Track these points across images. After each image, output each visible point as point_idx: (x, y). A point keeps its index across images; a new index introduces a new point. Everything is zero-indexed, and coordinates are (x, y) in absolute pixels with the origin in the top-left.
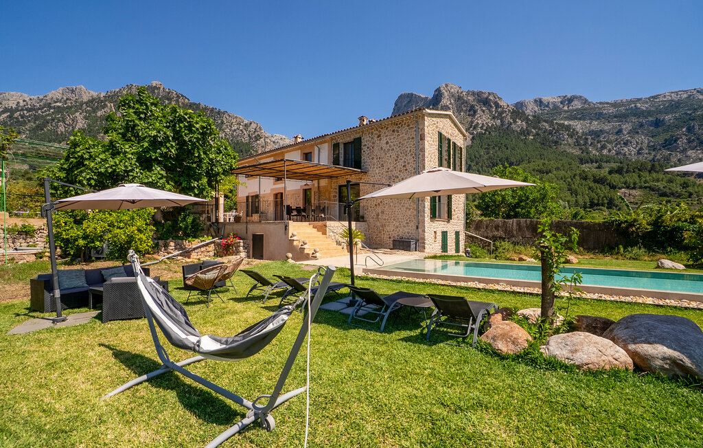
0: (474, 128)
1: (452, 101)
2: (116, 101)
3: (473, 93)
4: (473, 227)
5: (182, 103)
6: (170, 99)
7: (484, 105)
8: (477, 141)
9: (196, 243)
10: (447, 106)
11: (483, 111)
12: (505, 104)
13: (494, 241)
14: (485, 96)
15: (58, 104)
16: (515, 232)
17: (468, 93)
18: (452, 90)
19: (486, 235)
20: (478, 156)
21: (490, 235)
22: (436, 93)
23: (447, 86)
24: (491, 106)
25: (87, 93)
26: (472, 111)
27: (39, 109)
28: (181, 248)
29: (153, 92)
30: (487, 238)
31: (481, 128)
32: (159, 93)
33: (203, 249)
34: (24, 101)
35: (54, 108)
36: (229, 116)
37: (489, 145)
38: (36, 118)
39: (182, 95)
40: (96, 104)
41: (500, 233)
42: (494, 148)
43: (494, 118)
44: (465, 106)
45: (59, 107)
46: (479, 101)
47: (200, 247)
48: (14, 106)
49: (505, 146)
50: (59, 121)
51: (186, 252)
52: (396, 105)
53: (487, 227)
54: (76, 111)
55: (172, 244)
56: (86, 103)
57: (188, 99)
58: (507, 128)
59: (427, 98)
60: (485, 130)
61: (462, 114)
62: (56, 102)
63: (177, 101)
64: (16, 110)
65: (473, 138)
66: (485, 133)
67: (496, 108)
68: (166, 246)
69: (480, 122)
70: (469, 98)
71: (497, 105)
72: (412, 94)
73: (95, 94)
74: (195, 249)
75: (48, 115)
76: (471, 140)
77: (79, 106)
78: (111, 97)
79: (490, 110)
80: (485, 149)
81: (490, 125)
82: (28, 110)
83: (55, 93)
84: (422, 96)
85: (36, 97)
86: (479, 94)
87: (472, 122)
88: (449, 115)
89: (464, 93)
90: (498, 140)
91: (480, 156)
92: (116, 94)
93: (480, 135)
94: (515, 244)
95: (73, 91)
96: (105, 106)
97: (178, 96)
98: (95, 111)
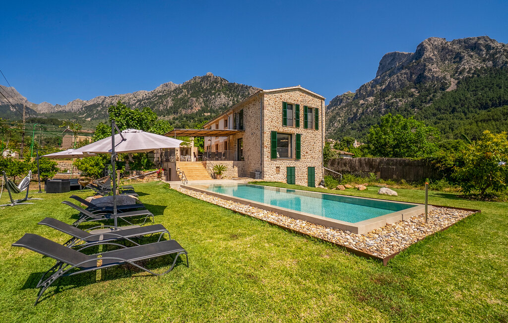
0: (460, 73)
1: (436, 53)
2: (188, 88)
3: (459, 42)
4: (329, 164)
5: (224, 84)
6: (217, 83)
7: (472, 50)
8: (464, 85)
9: (147, 172)
10: (430, 58)
11: (471, 56)
12: (499, 45)
13: (342, 174)
14: (474, 42)
15: (160, 94)
16: (357, 168)
17: (453, 43)
18: (436, 43)
19: (337, 169)
20: (463, 98)
21: (341, 169)
22: (419, 48)
23: (430, 40)
24: (481, 50)
25: (174, 85)
26: (458, 58)
27: (152, 98)
28: (139, 174)
29: (207, 80)
30: (338, 171)
31: (469, 72)
32: (210, 80)
33: (151, 175)
34: (146, 94)
35: (158, 96)
36: (253, 89)
37: (477, 87)
38: (150, 103)
39: (224, 79)
40: (178, 91)
41: (347, 168)
42: (483, 89)
43: (484, 61)
44: (449, 55)
45: (160, 95)
46: (466, 48)
47: (149, 174)
48: (141, 98)
49: (497, 86)
50: (160, 103)
51: (142, 176)
52: (381, 64)
53: (338, 164)
54: (168, 97)
55: (135, 172)
56: (173, 91)
57: (228, 81)
58: (501, 68)
59: (410, 54)
60: (473, 74)
61: (446, 62)
62: (159, 93)
63: (221, 83)
64: (142, 100)
65: (459, 83)
66: (473, 77)
67: (487, 50)
68: (132, 173)
69: (466, 67)
70: (455, 47)
71: (488, 48)
72: (395, 53)
73: (177, 85)
74: (146, 175)
75: (155, 101)
76: (456, 84)
77: (169, 94)
78: (185, 87)
79: (479, 54)
80: (473, 91)
81: (479, 68)
82: (147, 99)
83: (159, 88)
84: (405, 53)
85: (150, 92)
86: (466, 41)
87: (458, 68)
88: (299, 89)
89: (449, 44)
90: (489, 81)
91: (466, 98)
92: (188, 84)
93: (467, 80)
94: (357, 176)
95: (167, 85)
96: (182, 91)
97: (222, 80)
98: (177, 95)
